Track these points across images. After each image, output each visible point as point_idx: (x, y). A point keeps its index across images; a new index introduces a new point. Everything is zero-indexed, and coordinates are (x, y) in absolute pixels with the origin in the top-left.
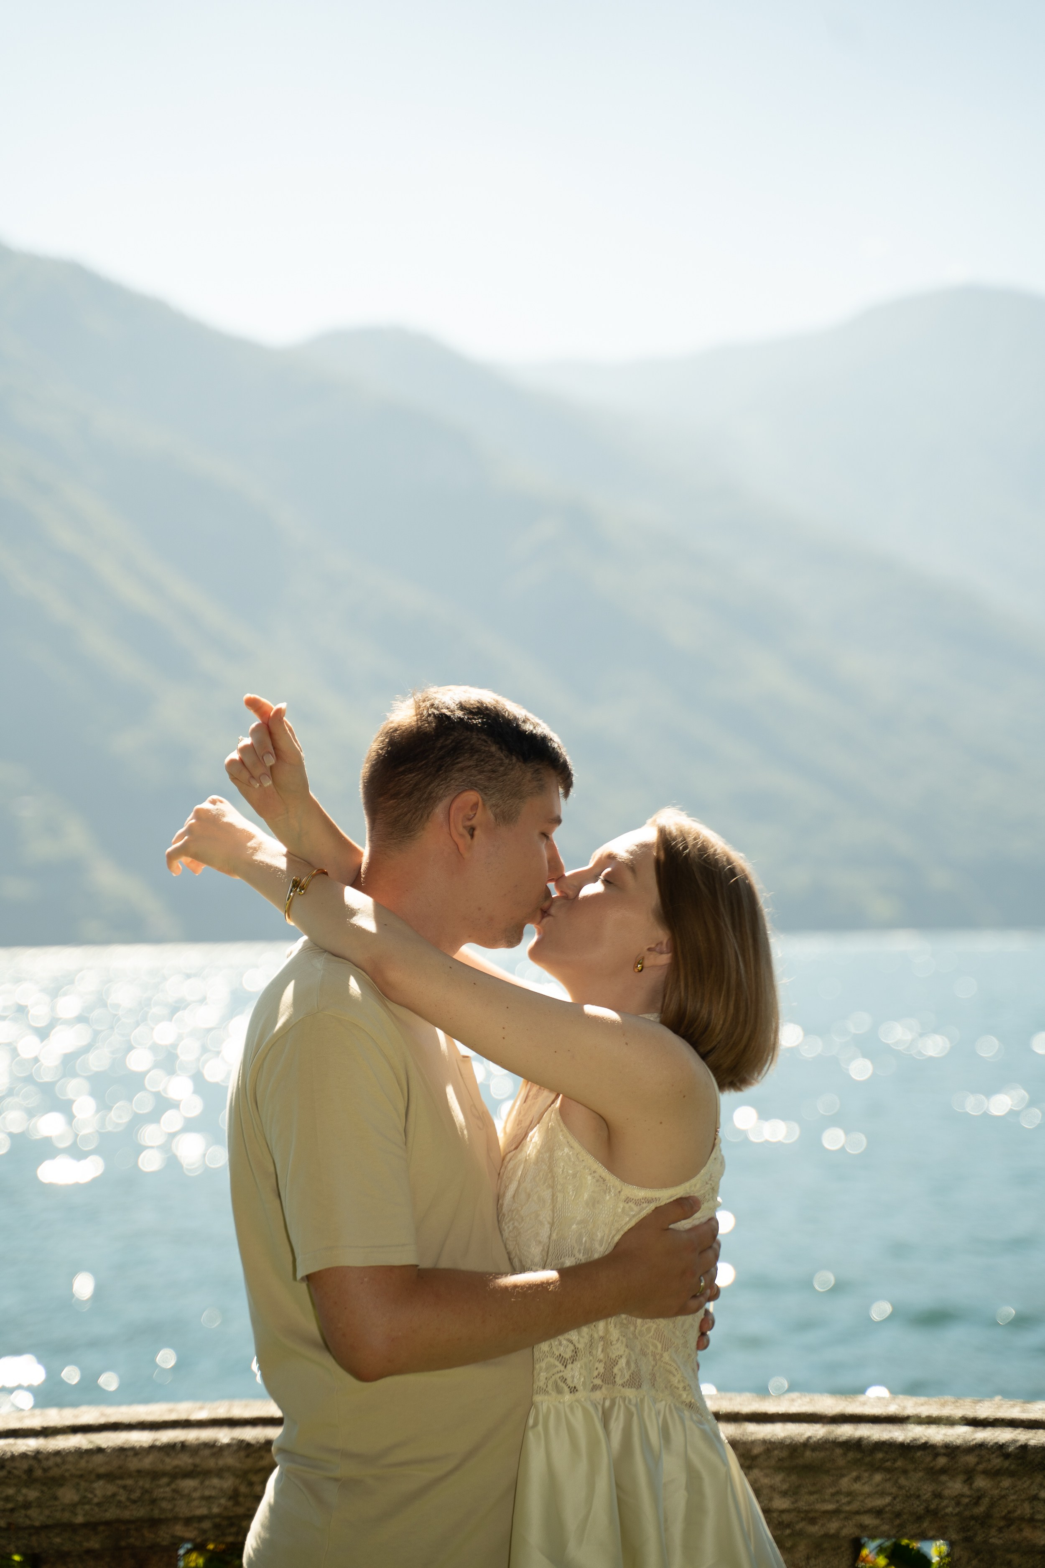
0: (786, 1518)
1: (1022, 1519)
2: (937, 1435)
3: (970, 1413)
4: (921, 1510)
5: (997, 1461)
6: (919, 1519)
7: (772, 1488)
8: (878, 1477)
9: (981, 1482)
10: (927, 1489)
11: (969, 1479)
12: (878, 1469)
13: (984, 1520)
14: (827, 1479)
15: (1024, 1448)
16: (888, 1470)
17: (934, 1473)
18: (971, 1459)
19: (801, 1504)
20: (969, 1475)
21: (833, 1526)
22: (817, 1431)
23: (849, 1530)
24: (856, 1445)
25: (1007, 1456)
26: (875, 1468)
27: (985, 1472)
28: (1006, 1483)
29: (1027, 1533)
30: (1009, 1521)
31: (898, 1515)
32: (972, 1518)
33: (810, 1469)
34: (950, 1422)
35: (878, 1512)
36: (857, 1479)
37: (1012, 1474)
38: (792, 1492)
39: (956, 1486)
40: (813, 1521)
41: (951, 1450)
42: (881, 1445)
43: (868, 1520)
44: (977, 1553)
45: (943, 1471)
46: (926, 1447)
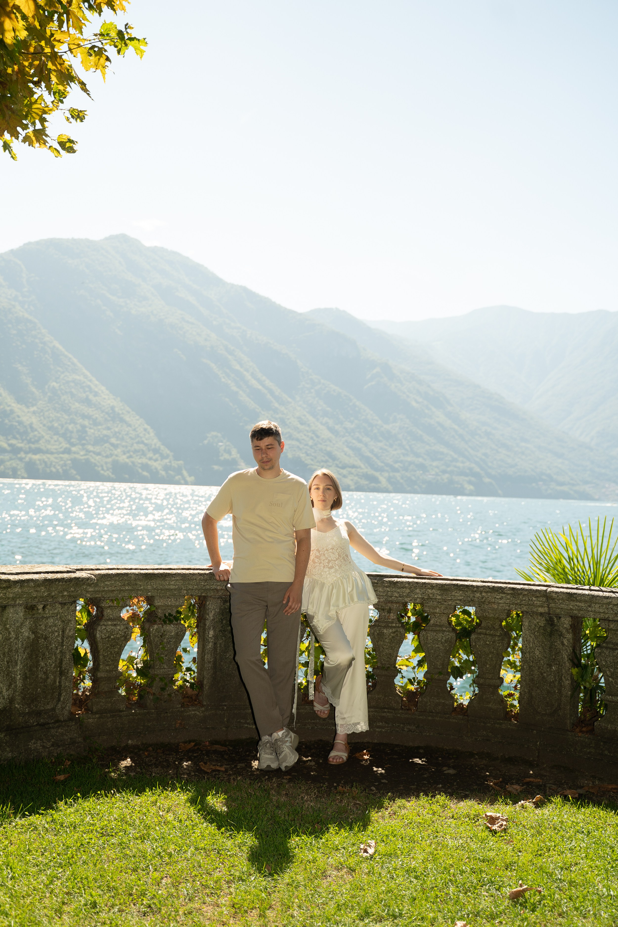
0: (440, 600)
1: (492, 602)
2: (474, 584)
3: (482, 580)
4: (470, 600)
5: (488, 589)
6: (469, 602)
7: (437, 594)
8: (461, 592)
9: (484, 594)
10: (472, 595)
11: (481, 594)
12: (461, 591)
13: (483, 603)
14: (449, 592)
15: (494, 586)
16: (463, 591)
17: (473, 592)
18: (482, 589)
19: (443, 598)
20: (481, 592)
21: (450, 603)
22: (448, 582)
23: (454, 604)
24: (457, 585)
25: (490, 588)
26: (460, 590)
27: (485, 592)
28: (489, 594)
29: (493, 605)
30: (489, 602)
31: (465, 601)
32: (481, 602)
33: (446, 590)
34: (478, 581)
35: (460, 600)
36: (456, 592)
37: (491, 592)
38: (442, 595)
39: (478, 595)
40: (445, 602)
41: (477, 587)
42: (462, 585)
43: (458, 602)
44: (482, 610)
45: (475, 591)
46: (472, 586)
